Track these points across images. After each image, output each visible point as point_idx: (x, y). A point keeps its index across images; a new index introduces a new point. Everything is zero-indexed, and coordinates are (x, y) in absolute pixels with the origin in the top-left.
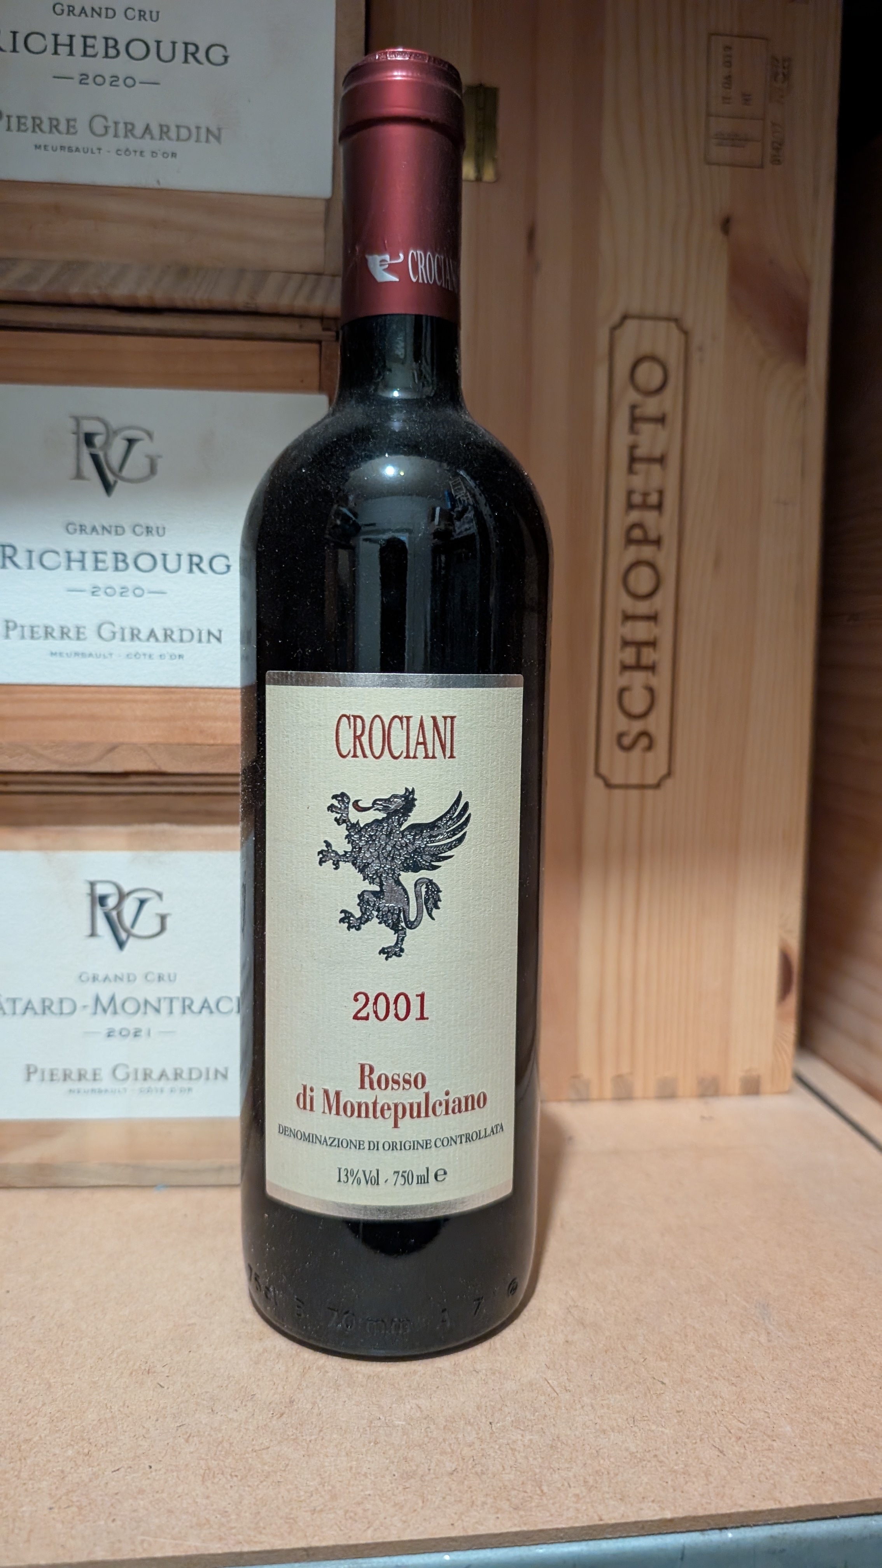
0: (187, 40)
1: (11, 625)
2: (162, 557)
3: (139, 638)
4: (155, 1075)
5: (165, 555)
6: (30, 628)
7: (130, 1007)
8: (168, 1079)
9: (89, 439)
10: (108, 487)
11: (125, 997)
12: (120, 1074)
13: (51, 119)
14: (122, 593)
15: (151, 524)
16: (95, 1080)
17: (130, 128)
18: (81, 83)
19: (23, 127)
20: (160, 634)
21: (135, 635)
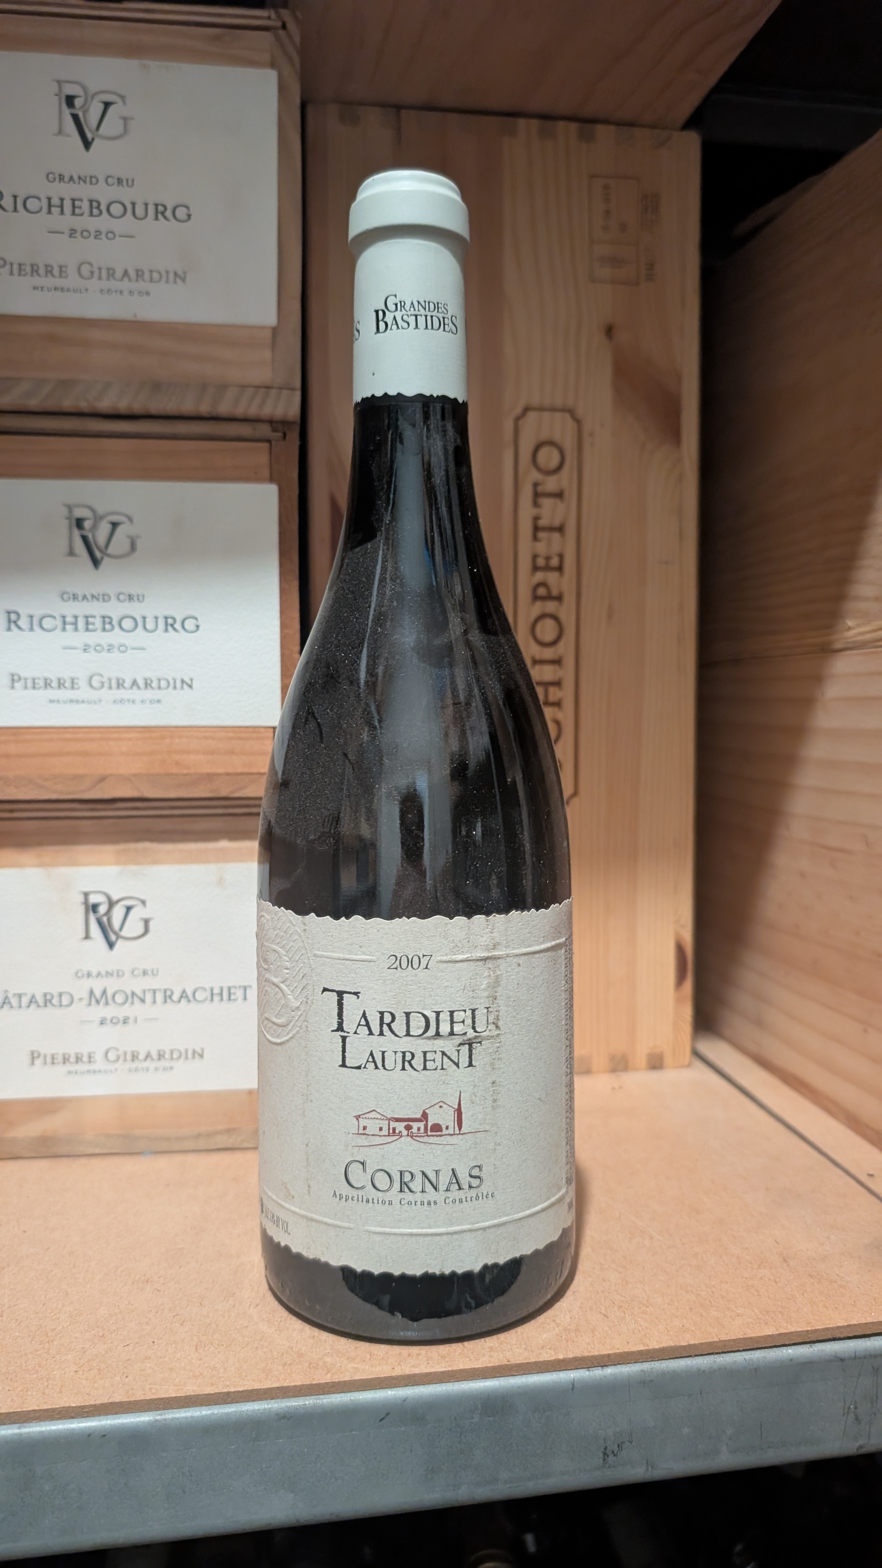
0: (158, 202)
1: (16, 678)
2: (142, 619)
3: (123, 687)
4: (141, 1057)
5: (144, 618)
6: (32, 680)
7: (119, 998)
8: (153, 1060)
9: (79, 523)
10: (96, 562)
11: (115, 989)
12: (112, 1056)
13: (46, 266)
14: (109, 650)
15: (133, 592)
16: (90, 1062)
17: (111, 273)
18: (71, 236)
19: (23, 273)
20: (141, 683)
21: (120, 684)
